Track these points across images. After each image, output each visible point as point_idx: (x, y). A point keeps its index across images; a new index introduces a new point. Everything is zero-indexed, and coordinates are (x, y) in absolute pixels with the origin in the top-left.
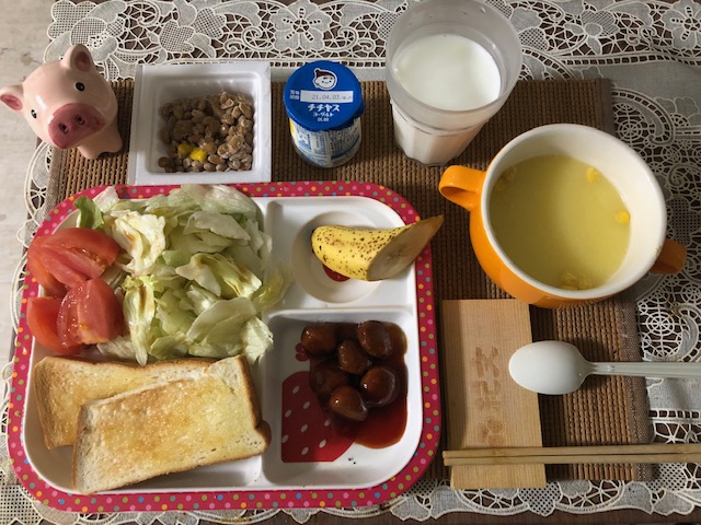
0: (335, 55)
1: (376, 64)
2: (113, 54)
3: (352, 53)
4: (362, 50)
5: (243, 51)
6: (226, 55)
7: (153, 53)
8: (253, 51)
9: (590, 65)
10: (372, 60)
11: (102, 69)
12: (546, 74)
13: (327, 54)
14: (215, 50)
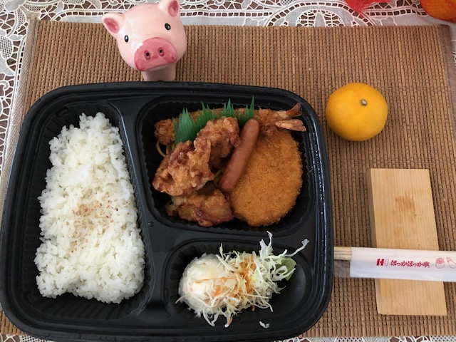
0: (193, 7)
1: (225, 15)
2: (22, 5)
3: (206, 6)
4: (214, 4)
5: (123, 4)
6: (110, 7)
7: (53, 5)
8: (131, 4)
9: (387, 16)
10: (222, 11)
11: (13, 16)
12: (354, 23)
13: (187, 7)
14: (101, 3)
